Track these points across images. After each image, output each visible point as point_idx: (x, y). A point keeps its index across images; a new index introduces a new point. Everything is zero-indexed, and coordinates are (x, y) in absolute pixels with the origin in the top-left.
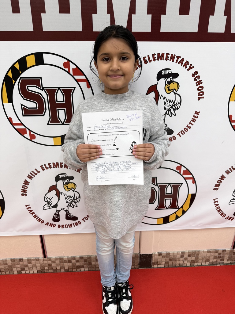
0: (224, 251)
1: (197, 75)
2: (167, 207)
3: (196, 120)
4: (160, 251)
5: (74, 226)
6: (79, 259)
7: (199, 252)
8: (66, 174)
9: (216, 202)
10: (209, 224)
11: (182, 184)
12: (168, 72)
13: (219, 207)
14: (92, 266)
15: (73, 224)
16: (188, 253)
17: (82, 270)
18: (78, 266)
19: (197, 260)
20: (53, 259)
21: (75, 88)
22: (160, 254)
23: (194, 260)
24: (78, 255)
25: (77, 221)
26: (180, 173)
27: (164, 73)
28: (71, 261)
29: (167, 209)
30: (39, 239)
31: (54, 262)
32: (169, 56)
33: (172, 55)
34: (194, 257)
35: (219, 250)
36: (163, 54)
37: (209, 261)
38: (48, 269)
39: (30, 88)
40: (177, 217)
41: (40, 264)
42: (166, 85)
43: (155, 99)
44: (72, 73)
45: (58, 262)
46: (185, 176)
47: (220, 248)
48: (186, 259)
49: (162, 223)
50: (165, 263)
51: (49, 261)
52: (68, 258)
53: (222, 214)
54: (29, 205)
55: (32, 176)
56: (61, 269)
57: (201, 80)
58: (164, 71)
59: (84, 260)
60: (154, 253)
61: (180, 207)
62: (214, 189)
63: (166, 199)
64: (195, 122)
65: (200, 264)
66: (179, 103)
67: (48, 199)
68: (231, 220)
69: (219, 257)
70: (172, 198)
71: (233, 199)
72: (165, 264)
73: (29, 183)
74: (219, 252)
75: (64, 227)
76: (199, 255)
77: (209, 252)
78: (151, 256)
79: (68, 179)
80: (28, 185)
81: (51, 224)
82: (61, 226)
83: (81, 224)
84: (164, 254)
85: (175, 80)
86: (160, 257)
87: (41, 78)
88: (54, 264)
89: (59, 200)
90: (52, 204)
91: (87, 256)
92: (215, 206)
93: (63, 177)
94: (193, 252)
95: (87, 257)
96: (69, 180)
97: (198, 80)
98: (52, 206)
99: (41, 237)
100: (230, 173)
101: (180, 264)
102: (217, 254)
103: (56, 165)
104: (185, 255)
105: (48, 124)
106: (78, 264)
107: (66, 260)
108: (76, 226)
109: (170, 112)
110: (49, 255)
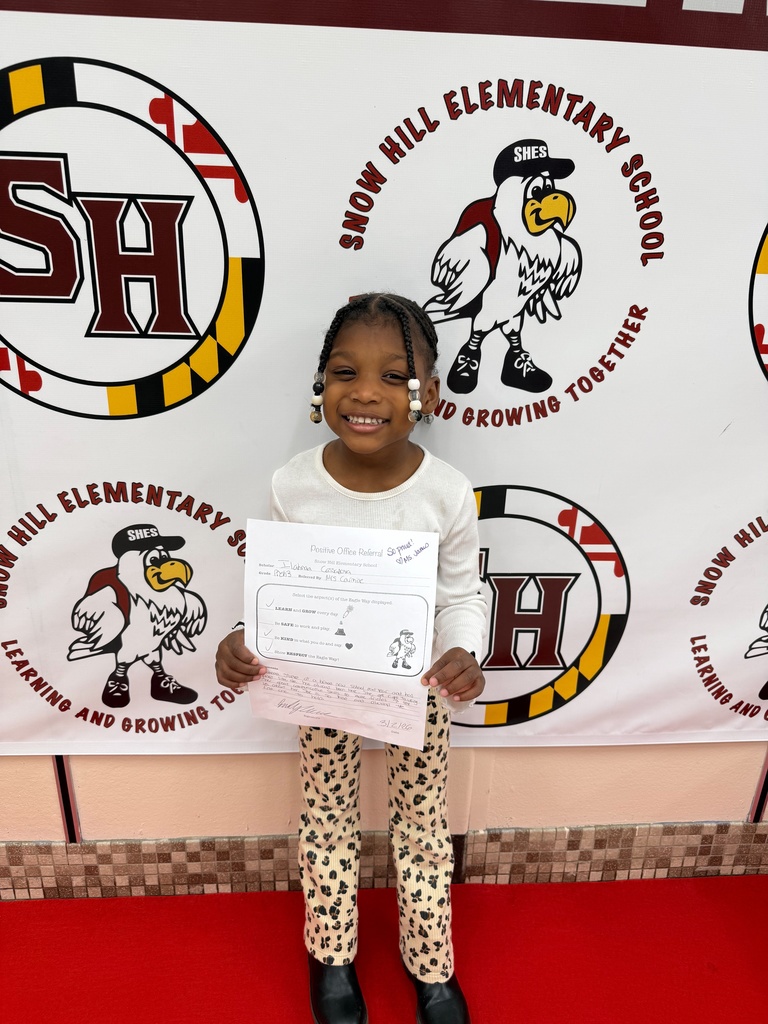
0: (723, 828)
1: (641, 170)
2: (523, 664)
3: (632, 340)
4: (495, 825)
5: (183, 726)
6: (198, 849)
7: (634, 830)
8: (154, 527)
9: (699, 648)
10: (671, 727)
11: (577, 576)
12: (534, 152)
13: (710, 666)
14: (245, 876)
15: (179, 716)
16: (596, 832)
17: (210, 889)
18: (197, 875)
19: (625, 860)
20: (104, 846)
21: (190, 199)
22: (494, 837)
23: (615, 862)
24: (194, 836)
25: (192, 706)
26: (570, 537)
27: (520, 156)
28: (169, 854)
29: (522, 668)
30: (50, 772)
31: (105, 859)
32: (542, 92)
33: (551, 87)
34: (617, 851)
35: (705, 824)
36: (519, 83)
37: (667, 866)
38: (83, 884)
39: (22, 194)
40: (559, 702)
41: (53, 864)
42: (526, 200)
43: (485, 251)
44: (180, 142)
45: (120, 858)
46: (589, 548)
47: (709, 818)
48: (585, 856)
49: (505, 721)
50: (513, 868)
51: (88, 856)
52: (159, 846)
53: (718, 694)
54: (15, 642)
55: (28, 533)
56: (130, 885)
57: (654, 191)
58: (520, 149)
59: (219, 853)
60: (471, 833)
61: (568, 665)
62: (695, 601)
63: (517, 632)
64: (628, 346)
65: (635, 875)
66: (573, 273)
67: (87, 619)
68: (752, 715)
69: (704, 852)
70: (539, 629)
71: (760, 640)
72: (511, 872)
73: (16, 558)
74: (706, 832)
75: (146, 727)
76: (632, 840)
77: (669, 830)
78: (463, 844)
79: (160, 547)
80: (11, 566)
81: (96, 713)
82: (133, 723)
83: (206, 718)
84: (508, 835)
85: (560, 184)
86: (495, 847)
87: (64, 156)
88: (106, 866)
89: (127, 623)
90: (100, 636)
91: (229, 838)
92: (697, 662)
93: (141, 539)
94: (613, 831)
95: (229, 842)
96: (166, 550)
97: (643, 190)
98: (99, 645)
99: (60, 762)
100: (751, 541)
101: (564, 874)
102: (695, 841)
103: (116, 493)
104: (583, 841)
105: (89, 334)
106: (194, 868)
107: (150, 852)
108: (190, 724)
109: (539, 305)
110: (87, 832)
